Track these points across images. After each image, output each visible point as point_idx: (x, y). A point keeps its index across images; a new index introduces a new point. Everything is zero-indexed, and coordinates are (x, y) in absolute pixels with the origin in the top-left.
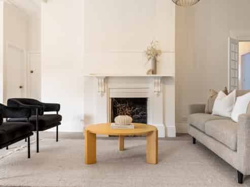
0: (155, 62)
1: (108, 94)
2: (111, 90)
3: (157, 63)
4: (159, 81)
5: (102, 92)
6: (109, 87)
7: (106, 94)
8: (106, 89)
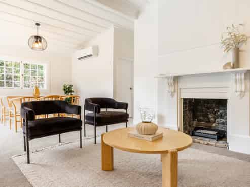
0: (238, 52)
1: (179, 94)
2: (182, 91)
3: (241, 53)
4: (243, 76)
5: (172, 92)
6: (180, 87)
7: (176, 94)
8: (176, 89)
